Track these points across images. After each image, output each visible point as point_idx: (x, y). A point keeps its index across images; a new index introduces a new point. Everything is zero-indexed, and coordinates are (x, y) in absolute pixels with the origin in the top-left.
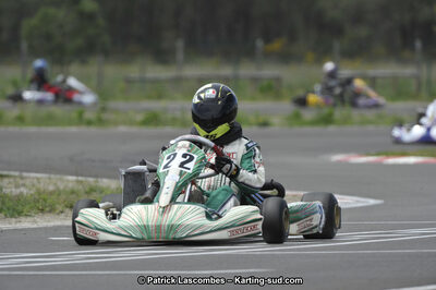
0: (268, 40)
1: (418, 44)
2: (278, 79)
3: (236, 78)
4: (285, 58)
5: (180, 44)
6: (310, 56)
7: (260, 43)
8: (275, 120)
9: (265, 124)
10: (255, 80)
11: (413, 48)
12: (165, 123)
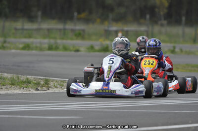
0: (79, 13)
1: (148, 16)
2: (83, 31)
3: (65, 29)
4: (87, 21)
5: (40, 13)
6: (98, 20)
7: (76, 14)
8: (82, 49)
9: (78, 51)
10: (73, 30)
11: (145, 18)
12: (32, 49)
